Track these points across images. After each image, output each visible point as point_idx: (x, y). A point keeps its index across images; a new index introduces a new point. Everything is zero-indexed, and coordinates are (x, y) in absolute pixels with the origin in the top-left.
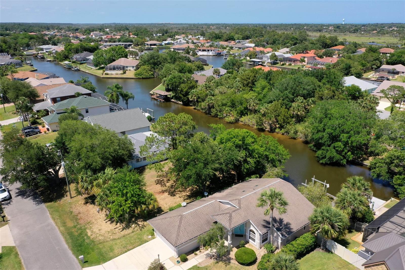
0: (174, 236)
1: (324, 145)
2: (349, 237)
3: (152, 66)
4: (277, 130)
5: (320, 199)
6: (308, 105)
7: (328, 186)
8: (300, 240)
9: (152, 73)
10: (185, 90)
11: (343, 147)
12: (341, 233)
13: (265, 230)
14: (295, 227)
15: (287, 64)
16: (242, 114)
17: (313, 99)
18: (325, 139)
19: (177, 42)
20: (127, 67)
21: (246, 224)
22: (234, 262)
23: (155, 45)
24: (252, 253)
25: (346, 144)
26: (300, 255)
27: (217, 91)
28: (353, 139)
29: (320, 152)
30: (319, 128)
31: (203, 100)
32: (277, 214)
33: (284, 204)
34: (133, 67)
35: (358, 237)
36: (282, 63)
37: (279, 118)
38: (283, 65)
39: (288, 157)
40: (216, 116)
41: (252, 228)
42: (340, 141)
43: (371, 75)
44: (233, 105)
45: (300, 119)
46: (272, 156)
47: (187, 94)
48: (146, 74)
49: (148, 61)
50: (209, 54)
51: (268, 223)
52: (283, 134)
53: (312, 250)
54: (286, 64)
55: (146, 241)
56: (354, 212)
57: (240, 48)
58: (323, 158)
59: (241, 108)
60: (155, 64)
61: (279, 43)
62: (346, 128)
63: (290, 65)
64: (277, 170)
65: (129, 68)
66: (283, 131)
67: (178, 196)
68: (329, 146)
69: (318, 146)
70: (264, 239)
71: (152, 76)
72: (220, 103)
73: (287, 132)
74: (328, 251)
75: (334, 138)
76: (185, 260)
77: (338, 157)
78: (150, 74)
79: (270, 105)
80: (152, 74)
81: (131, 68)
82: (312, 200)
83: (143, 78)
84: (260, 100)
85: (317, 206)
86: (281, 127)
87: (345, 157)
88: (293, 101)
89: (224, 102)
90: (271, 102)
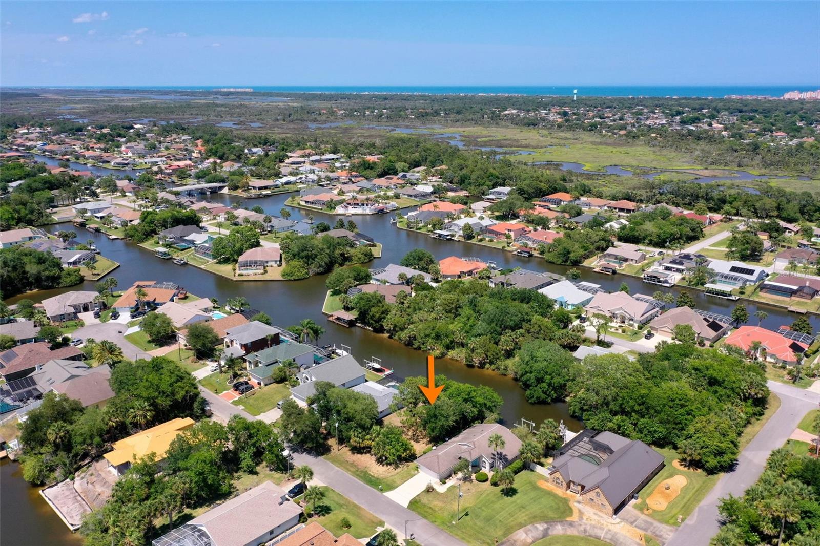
0: (437, 468)
1: (531, 386)
2: (543, 460)
3: (305, 260)
4: (487, 366)
5: (526, 436)
6: (516, 338)
7: (534, 425)
8: (514, 465)
9: (306, 271)
10: (377, 315)
11: (547, 387)
12: (538, 458)
13: (492, 460)
14: (510, 457)
15: (487, 239)
16: (448, 347)
17: (521, 330)
18: (532, 381)
19: (301, 178)
20: (267, 262)
21: (480, 458)
22: (475, 481)
23: (266, 188)
24: (486, 475)
25: (550, 385)
26: (516, 473)
27: (415, 318)
28: (554, 380)
29: (528, 392)
30: (527, 370)
31: (402, 329)
32: (499, 450)
33: (503, 443)
34: (276, 262)
35: (550, 460)
36: (479, 237)
37: (489, 354)
38: (481, 240)
39: (502, 403)
40: (419, 348)
41: (484, 459)
42: (544, 382)
43: (595, 263)
44: (438, 337)
45: (509, 354)
46: (489, 404)
47: (380, 320)
48: (299, 274)
49: (299, 254)
50: (365, 212)
51: (494, 455)
52: (493, 370)
53: (522, 470)
54: (485, 239)
55: (414, 475)
56: (547, 444)
57: (410, 196)
58: (532, 398)
59: (447, 341)
60: (308, 257)
61: (470, 184)
62: (549, 371)
63: (491, 241)
64: (495, 416)
65: (269, 264)
66: (493, 367)
67: (421, 442)
68: (536, 386)
69: (527, 386)
70: (492, 466)
71: (307, 276)
72: (423, 335)
73: (498, 368)
74: (532, 470)
75: (540, 380)
76: (445, 483)
77: (543, 396)
78: (304, 272)
79: (478, 339)
80: (306, 273)
81: (273, 264)
82: (520, 438)
83: (295, 280)
84: (467, 332)
85: (524, 441)
86: (491, 363)
87: (549, 396)
88: (501, 334)
89: (427, 332)
90: (479, 335)
